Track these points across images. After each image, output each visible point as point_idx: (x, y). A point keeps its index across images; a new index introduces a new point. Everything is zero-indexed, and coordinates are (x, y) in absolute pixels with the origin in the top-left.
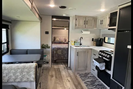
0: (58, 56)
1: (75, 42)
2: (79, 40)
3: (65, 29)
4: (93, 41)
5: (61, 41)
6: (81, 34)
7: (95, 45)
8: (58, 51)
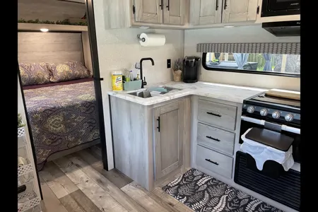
0: (54, 141)
1: (124, 78)
2: (133, 69)
3: (45, 30)
4: (169, 66)
5: (34, 76)
6: (137, 46)
7: (178, 78)
8: (51, 121)
